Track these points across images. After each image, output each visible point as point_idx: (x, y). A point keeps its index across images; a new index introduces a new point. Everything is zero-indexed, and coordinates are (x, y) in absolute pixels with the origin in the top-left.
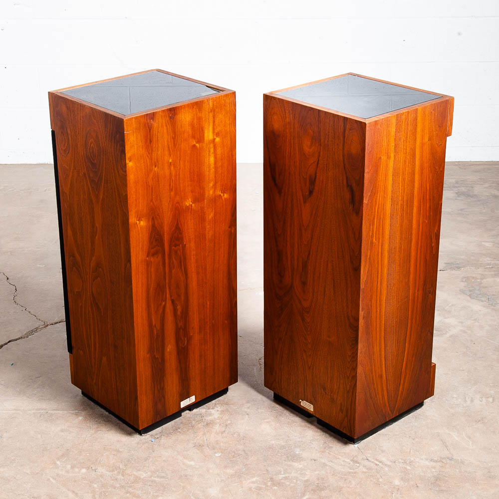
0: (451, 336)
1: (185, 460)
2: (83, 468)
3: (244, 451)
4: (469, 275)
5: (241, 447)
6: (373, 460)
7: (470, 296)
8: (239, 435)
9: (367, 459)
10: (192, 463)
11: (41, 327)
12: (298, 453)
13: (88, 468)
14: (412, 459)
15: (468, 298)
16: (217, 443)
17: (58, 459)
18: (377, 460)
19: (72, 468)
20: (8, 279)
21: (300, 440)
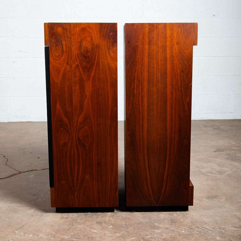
0: (228, 174)
1: (91, 230)
2: (31, 234)
3: (126, 225)
4: (229, 153)
5: (124, 223)
6: (201, 228)
7: (232, 160)
8: (122, 217)
9: (198, 227)
10: (96, 231)
11: (17, 173)
12: (157, 225)
13: (33, 234)
14: (224, 227)
15: (231, 161)
16: (110, 221)
17: (17, 230)
18: (203, 228)
19: (24, 234)
20: (4, 157)
21: (157, 219)
